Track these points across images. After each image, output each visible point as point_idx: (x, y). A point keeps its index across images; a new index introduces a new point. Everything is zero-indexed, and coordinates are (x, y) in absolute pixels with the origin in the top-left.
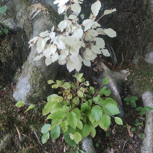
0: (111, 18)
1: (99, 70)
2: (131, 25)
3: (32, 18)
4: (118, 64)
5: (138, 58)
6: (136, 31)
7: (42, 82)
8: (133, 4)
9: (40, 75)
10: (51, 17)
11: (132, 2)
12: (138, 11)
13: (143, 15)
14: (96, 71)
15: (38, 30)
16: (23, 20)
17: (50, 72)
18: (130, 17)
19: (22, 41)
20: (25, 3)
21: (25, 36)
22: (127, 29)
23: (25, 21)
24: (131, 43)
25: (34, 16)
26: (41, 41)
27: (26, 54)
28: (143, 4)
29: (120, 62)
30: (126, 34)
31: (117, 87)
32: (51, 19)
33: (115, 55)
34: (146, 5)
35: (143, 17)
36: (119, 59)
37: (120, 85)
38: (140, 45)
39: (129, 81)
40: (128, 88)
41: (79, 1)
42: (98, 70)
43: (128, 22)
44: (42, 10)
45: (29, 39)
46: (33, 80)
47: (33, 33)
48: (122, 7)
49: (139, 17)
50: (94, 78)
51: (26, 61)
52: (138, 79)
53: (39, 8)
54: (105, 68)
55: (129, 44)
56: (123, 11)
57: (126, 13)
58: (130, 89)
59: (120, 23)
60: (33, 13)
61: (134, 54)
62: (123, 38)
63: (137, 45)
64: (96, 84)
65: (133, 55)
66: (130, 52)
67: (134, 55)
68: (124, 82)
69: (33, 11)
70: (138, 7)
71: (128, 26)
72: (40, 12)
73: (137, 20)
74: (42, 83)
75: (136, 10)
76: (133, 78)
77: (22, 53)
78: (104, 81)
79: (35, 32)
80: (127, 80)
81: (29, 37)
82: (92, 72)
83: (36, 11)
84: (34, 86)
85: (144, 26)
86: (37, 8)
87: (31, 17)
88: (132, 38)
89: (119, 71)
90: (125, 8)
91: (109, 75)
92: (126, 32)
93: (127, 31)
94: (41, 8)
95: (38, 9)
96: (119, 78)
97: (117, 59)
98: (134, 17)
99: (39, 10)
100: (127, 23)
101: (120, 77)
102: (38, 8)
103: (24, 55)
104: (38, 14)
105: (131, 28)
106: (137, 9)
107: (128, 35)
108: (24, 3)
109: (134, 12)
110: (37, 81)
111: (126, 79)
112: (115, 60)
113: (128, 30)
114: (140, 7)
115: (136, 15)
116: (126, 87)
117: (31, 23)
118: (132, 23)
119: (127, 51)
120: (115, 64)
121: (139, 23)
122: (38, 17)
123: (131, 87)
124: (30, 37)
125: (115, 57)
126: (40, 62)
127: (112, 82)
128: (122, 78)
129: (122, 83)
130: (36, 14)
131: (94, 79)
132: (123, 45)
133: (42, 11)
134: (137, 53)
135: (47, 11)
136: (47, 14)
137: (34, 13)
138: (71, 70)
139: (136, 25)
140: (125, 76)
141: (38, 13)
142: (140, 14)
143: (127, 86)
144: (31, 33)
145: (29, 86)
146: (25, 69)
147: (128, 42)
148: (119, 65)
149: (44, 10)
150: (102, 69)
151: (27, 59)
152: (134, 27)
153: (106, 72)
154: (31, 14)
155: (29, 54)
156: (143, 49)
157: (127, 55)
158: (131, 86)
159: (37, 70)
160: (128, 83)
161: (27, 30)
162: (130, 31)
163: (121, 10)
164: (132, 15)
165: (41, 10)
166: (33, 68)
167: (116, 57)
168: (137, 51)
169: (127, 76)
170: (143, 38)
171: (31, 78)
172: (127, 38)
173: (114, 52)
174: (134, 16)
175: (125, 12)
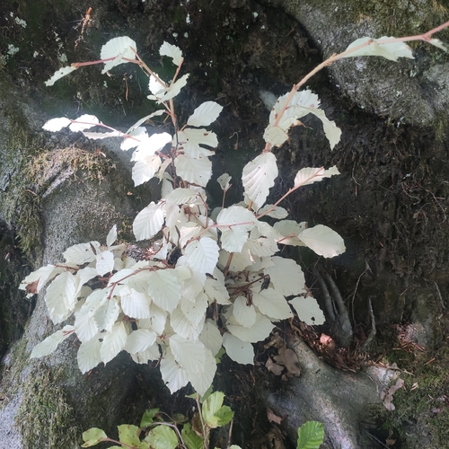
0: (326, 185)
1: (289, 368)
2: (397, 208)
3: (44, 196)
4: (357, 340)
5: (430, 320)
6: (414, 230)
7: (65, 430)
8: (399, 143)
9: (61, 404)
10: (113, 188)
11: (394, 136)
12: (417, 164)
13: (435, 173)
14: (277, 370)
15: (65, 234)
16: (13, 202)
17: (99, 385)
18: (389, 181)
19: (8, 271)
20: (23, 145)
21: (17, 254)
22: (383, 223)
23: (17, 206)
24: (399, 268)
25: (50, 191)
26: (65, 282)
27: (19, 314)
28: (433, 138)
29: (363, 334)
30: (381, 237)
31: (358, 439)
32: (113, 195)
33: (343, 308)
34: (444, 143)
35: (434, 182)
36: (358, 322)
37: (366, 426)
38: (433, 276)
39: (403, 412)
40: (396, 436)
41: (201, 145)
42: (282, 369)
43: (383, 197)
44: (80, 169)
45: (31, 264)
46: (32, 419)
47: (44, 246)
48: (361, 151)
49: (422, 183)
50: (271, 399)
51: (20, 337)
52: (435, 410)
53: (69, 162)
54: (311, 362)
55: (394, 271)
56: (364, 164)
57: (377, 169)
58: (405, 440)
59: (356, 200)
60: (47, 178)
61: (414, 304)
62: (371, 251)
63: (422, 275)
64: (278, 420)
65: (410, 307)
66: (398, 297)
67: (413, 308)
68: (382, 415)
69: (49, 173)
70: (416, 151)
71: (386, 213)
72: (72, 177)
73: (415, 193)
74: (65, 433)
75: (409, 160)
76: (416, 402)
77: (6, 311)
78: (302, 434)
79: (54, 244)
80: (393, 408)
81: (31, 257)
82: (261, 375)
83: (59, 173)
84: (37, 442)
85: (440, 212)
86: (61, 162)
87: (39, 194)
88: (402, 252)
89: (361, 372)
90: (370, 154)
91: (325, 390)
92: (379, 232)
93: (384, 228)
94: (78, 163)
95: (65, 166)
96: (362, 401)
97: (353, 325)
98: (403, 184)
99: (70, 168)
100: (382, 203)
101: (366, 398)
102: (64, 163)
103: (14, 316)
104: (66, 182)
105: (395, 220)
106: (413, 157)
107: (387, 242)
108: (20, 146)
109: (403, 166)
110: (48, 424)
111: (389, 406)
112: (343, 327)
113: (387, 225)
114: (423, 147)
115: (411, 178)
116: (391, 432)
117: (40, 214)
118: (397, 202)
119: (386, 293)
120: (346, 341)
121: (423, 202)
122: (62, 192)
123: (411, 435)
124: (34, 257)
125: (346, 315)
126: (63, 351)
127: (338, 419)
128: (374, 401)
129: (377, 420)
130: (58, 182)
131: (269, 403)
132: (369, 274)
133: (79, 173)
134: (422, 302)
135: (99, 173)
136: (98, 179)
137: (52, 179)
138: (176, 384)
139: (414, 208)
140: (383, 394)
141: (63, 180)
142: (426, 173)
143: (395, 430)
144: (39, 245)
145: (18, 442)
146: (14, 370)
147: (387, 264)
148: (362, 345)
149: (86, 170)
150: (298, 365)
151: (22, 331)
152: (404, 217)
153: (313, 377)
154: (41, 183)
155: (31, 313)
156: (444, 289)
157: (388, 308)
158: (410, 431)
159: (51, 380)
160: (399, 421)
161: (25, 235)
162: (394, 227)
163: (357, 158)
164: (397, 175)
165: (75, 169)
166: (37, 371)
167: (350, 316)
168: (421, 296)
169: (391, 392)
170: (443, 253)
171: (28, 410)
172: (384, 250)
173: (339, 295)
174: (403, 180)
175: (371, 167)
